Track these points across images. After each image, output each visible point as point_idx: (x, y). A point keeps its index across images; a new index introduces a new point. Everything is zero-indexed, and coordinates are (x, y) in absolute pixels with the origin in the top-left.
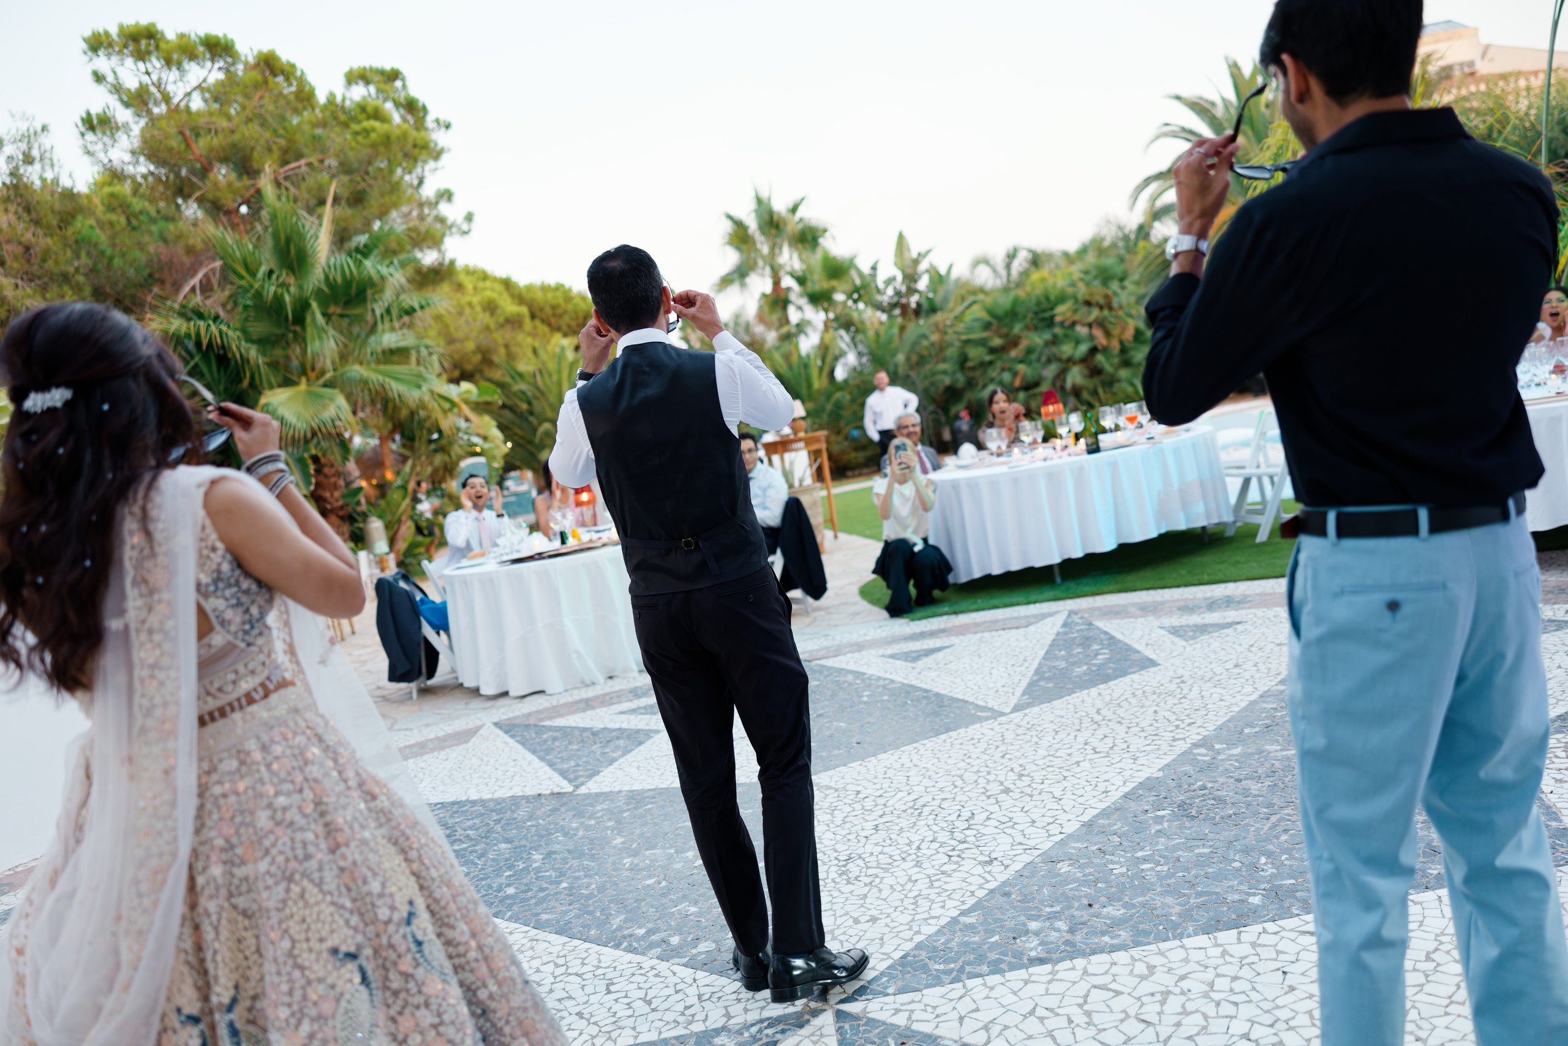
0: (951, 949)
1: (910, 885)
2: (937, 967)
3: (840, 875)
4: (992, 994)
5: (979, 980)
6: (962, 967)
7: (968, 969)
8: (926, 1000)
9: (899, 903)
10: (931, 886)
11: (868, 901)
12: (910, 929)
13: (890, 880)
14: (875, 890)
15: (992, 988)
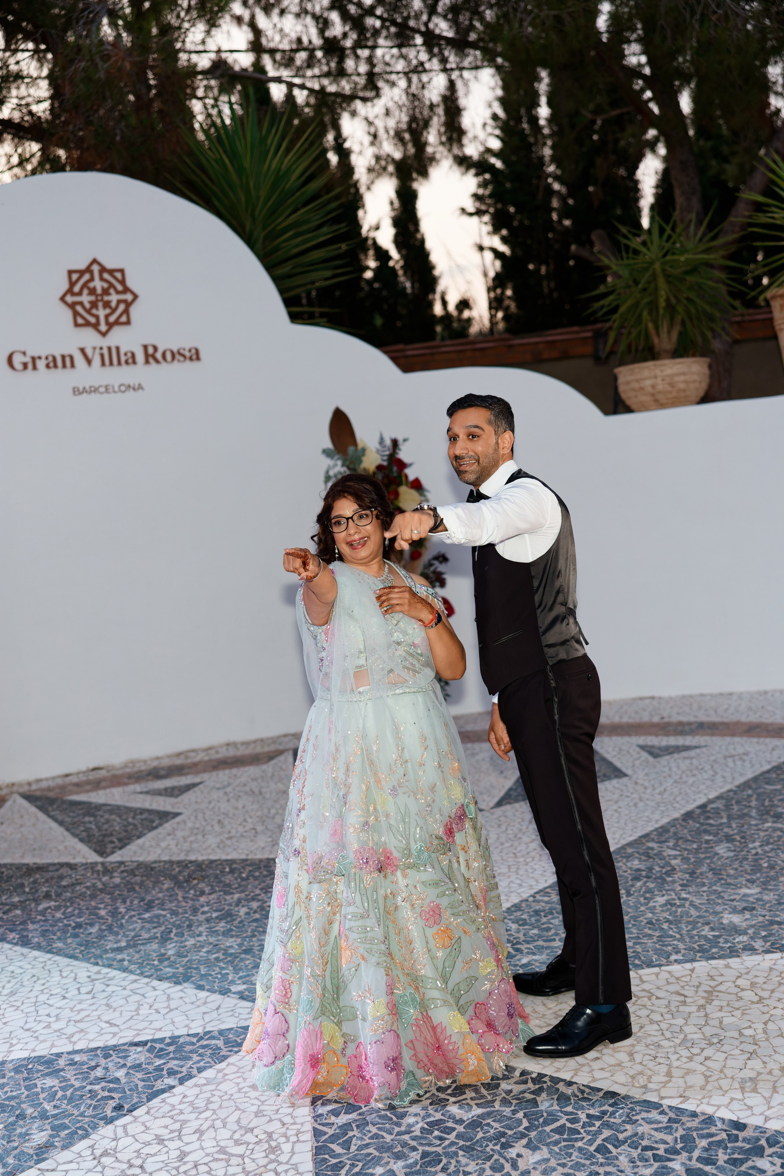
0: (200, 1055)
1: (204, 1127)
2: (217, 1042)
3: (278, 1147)
4: (187, 1022)
5: (191, 1032)
6: (198, 1041)
7: (194, 1040)
8: (237, 1020)
9: (225, 1104)
10: (185, 1122)
11: (254, 1109)
12: (227, 1075)
13: (224, 1134)
14: (244, 1122)
15: (186, 1026)
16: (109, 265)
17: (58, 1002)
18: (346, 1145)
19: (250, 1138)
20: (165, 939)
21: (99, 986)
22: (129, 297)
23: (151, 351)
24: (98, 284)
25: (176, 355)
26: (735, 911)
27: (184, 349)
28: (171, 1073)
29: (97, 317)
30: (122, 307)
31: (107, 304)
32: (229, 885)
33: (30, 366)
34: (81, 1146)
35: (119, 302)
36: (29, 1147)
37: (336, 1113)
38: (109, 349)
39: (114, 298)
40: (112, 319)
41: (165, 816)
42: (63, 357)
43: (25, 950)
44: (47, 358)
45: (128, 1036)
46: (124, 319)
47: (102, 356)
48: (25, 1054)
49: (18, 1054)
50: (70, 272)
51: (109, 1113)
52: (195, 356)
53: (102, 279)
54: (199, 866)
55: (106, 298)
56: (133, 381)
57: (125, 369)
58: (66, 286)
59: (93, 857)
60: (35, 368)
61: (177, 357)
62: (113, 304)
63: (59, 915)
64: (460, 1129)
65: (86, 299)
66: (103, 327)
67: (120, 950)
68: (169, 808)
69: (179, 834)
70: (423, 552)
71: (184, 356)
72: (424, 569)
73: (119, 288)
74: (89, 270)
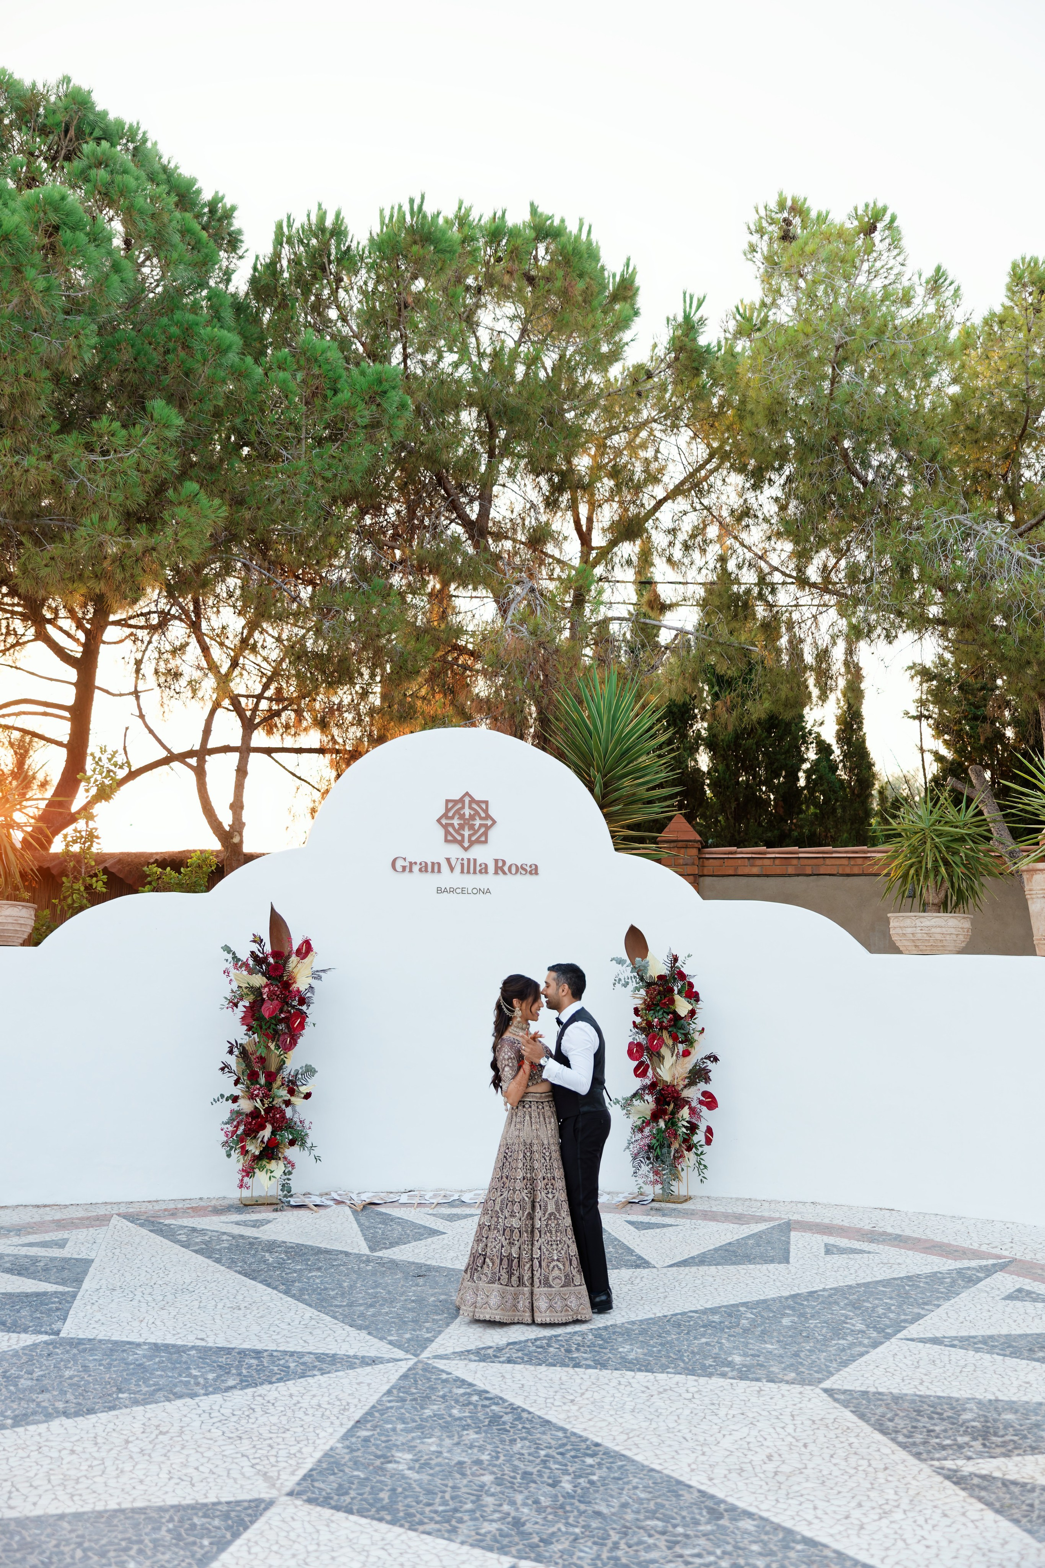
0: (342, 1365)
1: (318, 1394)
2: (357, 1361)
4: (349, 1349)
5: (347, 1354)
6: (346, 1358)
9: (337, 1388)
12: (349, 1376)
14: (340, 1396)
15: (346, 1350)
16: (477, 798)
17: (283, 1326)
18: (382, 1415)
19: (338, 1403)
20: (371, 1306)
21: (313, 1322)
22: (489, 823)
23: (500, 864)
24: (467, 811)
25: (520, 869)
26: (745, 1355)
27: (526, 864)
28: (320, 1369)
29: (463, 836)
30: (482, 830)
31: (471, 827)
32: (437, 1283)
33: (408, 869)
34: (250, 1391)
35: (481, 825)
36: (223, 1386)
37: (390, 1401)
38: (469, 860)
39: (478, 822)
40: (473, 838)
41: (434, 1232)
42: (433, 864)
43: (283, 1296)
44: (421, 864)
45: (311, 1349)
46: (483, 839)
47: (462, 865)
48: (248, 1347)
49: (246, 1346)
50: (447, 801)
51: (274, 1379)
52: (534, 870)
53: (470, 808)
54: (430, 1268)
55: (471, 822)
56: (484, 886)
57: (478, 876)
58: (443, 811)
59: (365, 1250)
60: (411, 871)
62: (476, 827)
63: (318, 1281)
64: (449, 1419)
65: (456, 822)
66: (466, 844)
67: (340, 1306)
68: (441, 1229)
69: (433, 1246)
70: (692, 1051)
71: (525, 870)
72: (695, 1066)
73: (483, 815)
74: (461, 800)
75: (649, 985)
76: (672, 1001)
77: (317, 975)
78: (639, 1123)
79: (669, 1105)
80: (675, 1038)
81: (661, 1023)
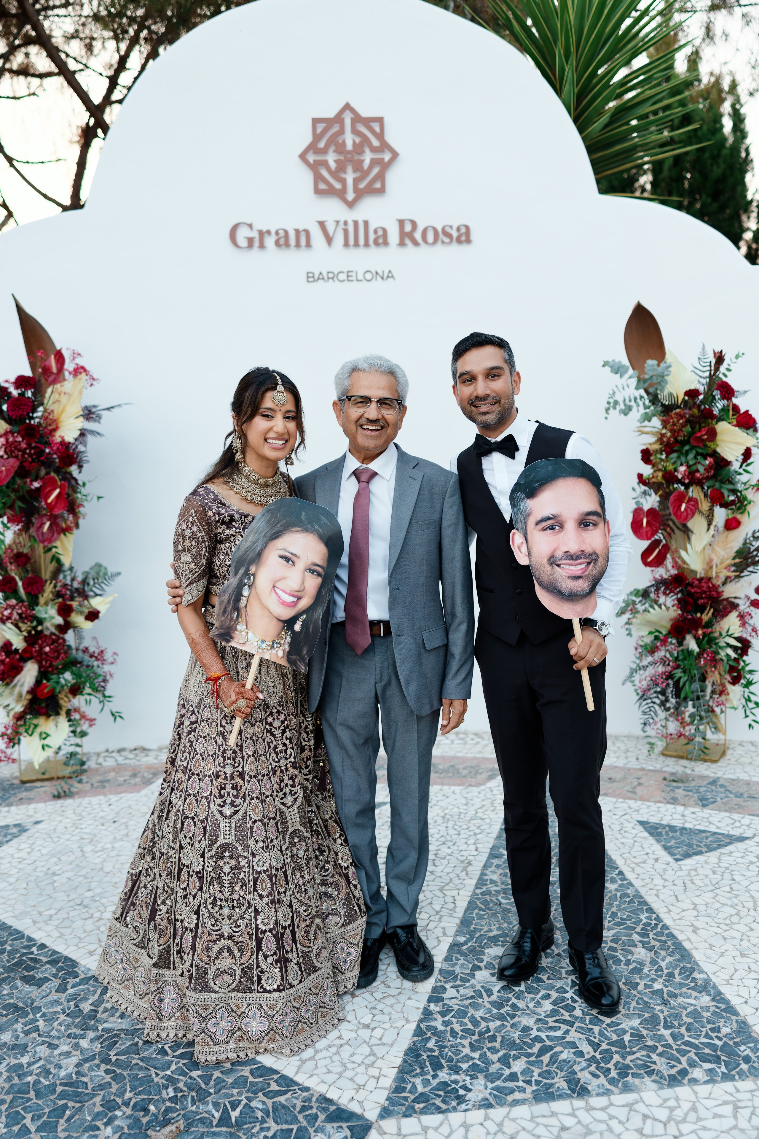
16: (364, 114)
22: (387, 156)
23: (408, 228)
24: (349, 140)
27: (451, 227)
29: (343, 182)
30: (376, 170)
31: (358, 166)
33: (256, 244)
35: (374, 162)
38: (356, 223)
39: (368, 157)
40: (362, 186)
42: (297, 232)
44: (277, 233)
46: (378, 185)
47: (346, 232)
50: (315, 122)
52: (464, 236)
53: (355, 131)
55: (357, 157)
56: (383, 268)
57: (373, 250)
58: (309, 140)
60: (262, 246)
61: (441, 236)
62: (366, 166)
65: (331, 158)
66: (350, 196)
70: (743, 518)
71: (449, 236)
72: (745, 543)
73: (376, 143)
74: (339, 119)
75: (667, 410)
76: (713, 434)
77: (89, 414)
78: (649, 640)
79: (702, 609)
80: (717, 499)
81: (691, 474)
